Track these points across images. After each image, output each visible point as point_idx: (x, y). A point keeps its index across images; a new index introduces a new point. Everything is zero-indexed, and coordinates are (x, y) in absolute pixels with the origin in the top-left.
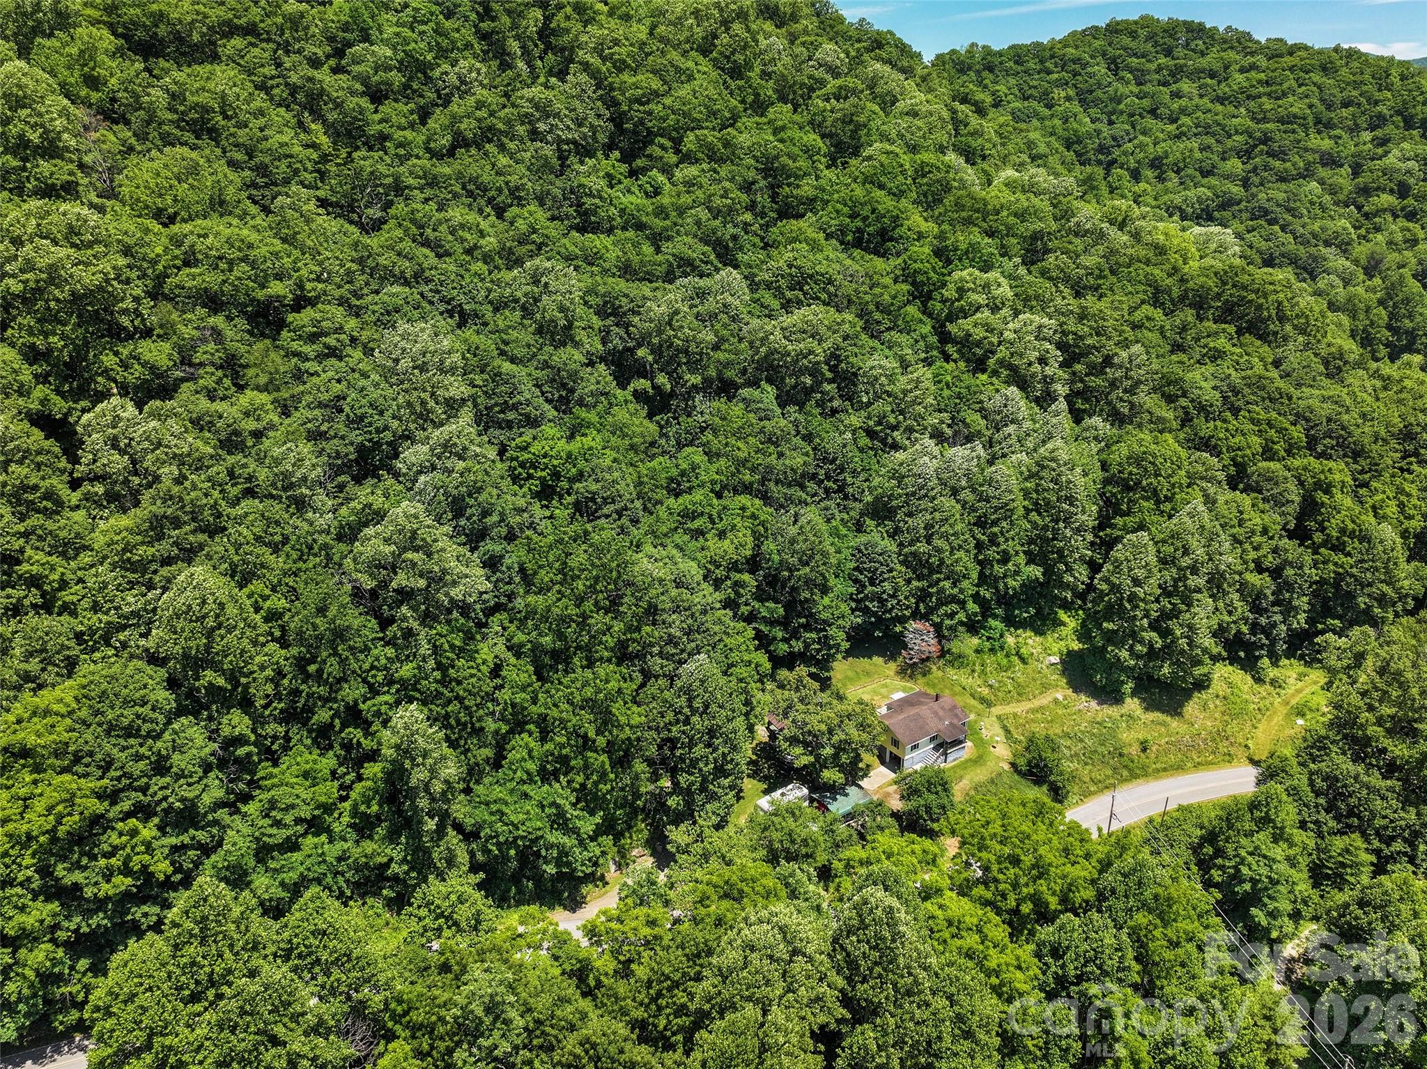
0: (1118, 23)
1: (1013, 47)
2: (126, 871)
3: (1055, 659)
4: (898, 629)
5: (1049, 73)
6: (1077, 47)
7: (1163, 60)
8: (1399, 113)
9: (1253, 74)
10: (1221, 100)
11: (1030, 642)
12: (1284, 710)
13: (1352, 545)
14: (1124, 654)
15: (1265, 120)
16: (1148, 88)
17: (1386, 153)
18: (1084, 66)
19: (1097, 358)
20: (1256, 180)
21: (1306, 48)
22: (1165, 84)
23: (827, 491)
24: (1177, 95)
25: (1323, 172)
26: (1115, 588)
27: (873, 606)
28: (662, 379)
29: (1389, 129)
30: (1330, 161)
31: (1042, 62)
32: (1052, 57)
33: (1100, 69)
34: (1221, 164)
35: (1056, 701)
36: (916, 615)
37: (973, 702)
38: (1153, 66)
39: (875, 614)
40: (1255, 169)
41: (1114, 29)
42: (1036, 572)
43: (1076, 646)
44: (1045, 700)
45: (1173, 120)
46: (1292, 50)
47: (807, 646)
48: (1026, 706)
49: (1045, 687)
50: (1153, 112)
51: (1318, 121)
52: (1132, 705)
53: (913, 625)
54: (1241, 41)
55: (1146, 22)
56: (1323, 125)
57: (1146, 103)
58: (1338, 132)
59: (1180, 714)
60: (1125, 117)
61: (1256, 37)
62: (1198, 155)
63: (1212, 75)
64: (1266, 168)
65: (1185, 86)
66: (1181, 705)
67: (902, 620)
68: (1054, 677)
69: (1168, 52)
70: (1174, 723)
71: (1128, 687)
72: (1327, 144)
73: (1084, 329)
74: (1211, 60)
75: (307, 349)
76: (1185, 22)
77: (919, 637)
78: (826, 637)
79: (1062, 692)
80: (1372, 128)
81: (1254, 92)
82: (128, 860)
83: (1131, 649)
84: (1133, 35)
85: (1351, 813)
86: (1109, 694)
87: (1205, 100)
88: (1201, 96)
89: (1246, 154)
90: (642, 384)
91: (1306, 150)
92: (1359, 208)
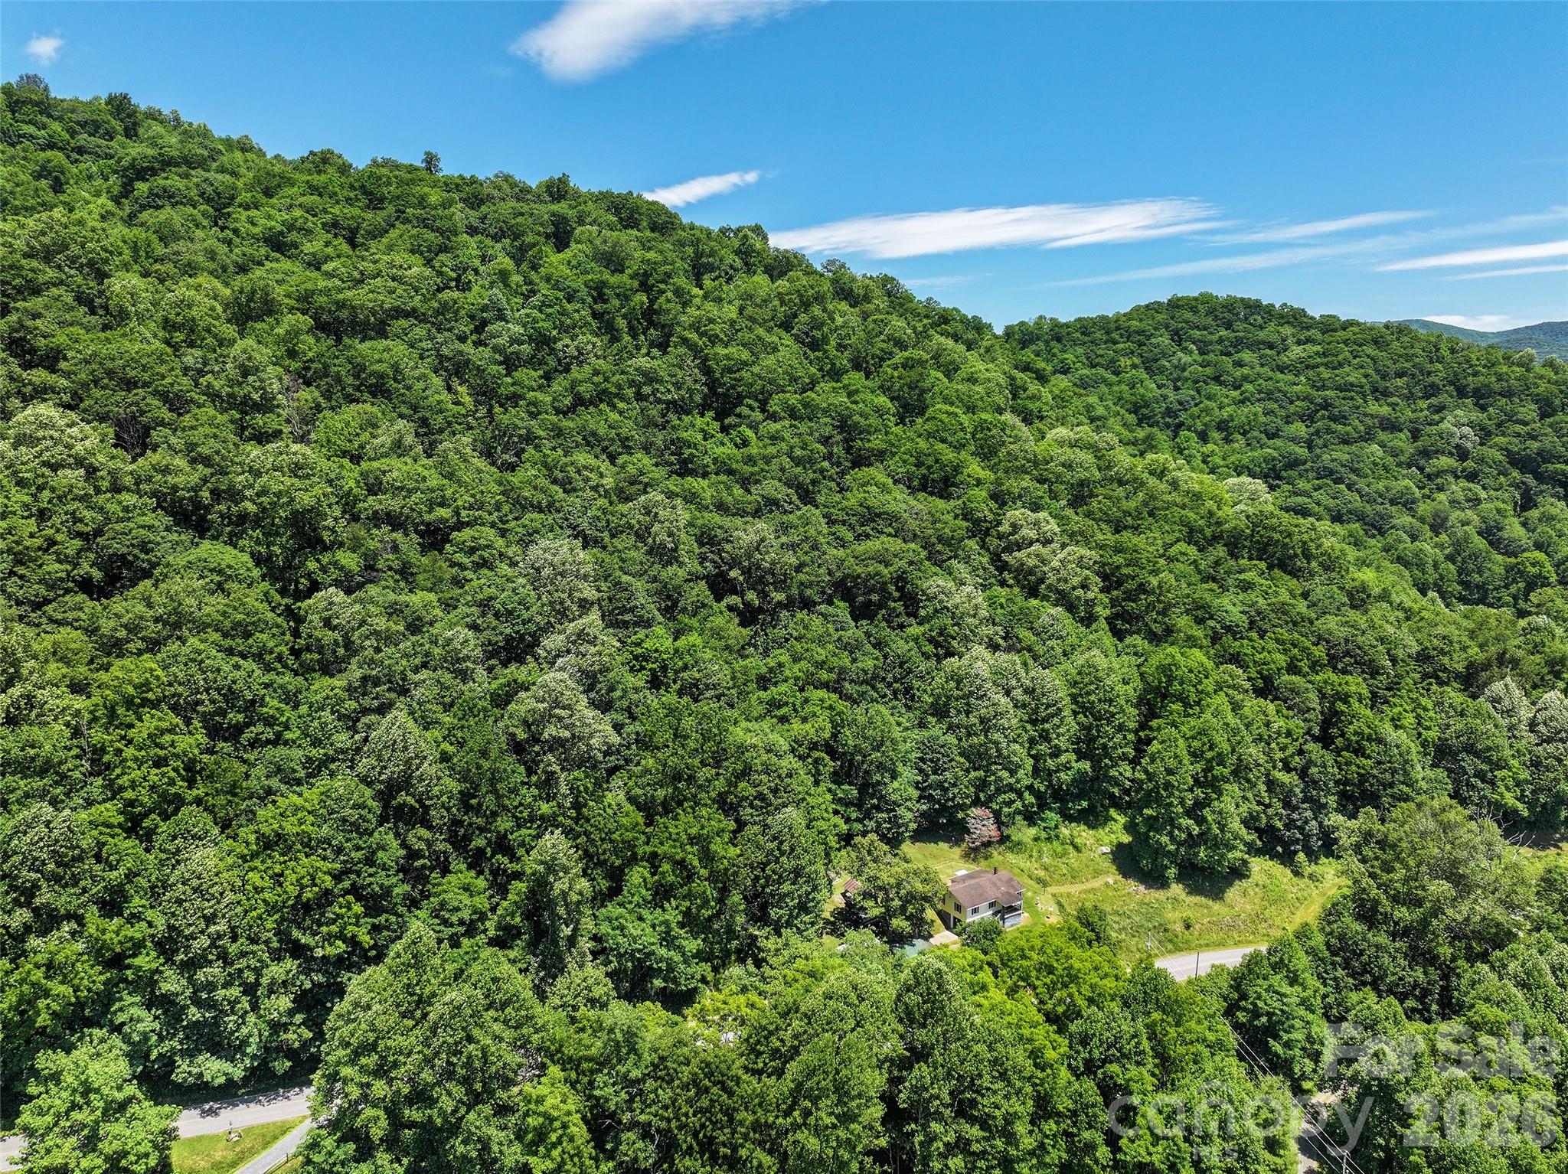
0: (1179, 299)
1: (1079, 320)
2: (341, 936)
3: (1107, 849)
4: (960, 815)
5: (1115, 343)
6: (1141, 320)
7: (1224, 333)
8: (1451, 383)
9: (1308, 347)
10: (1281, 369)
11: (1083, 834)
13: (1372, 748)
14: (1165, 839)
15: (1324, 388)
16: (1211, 357)
17: (1442, 419)
18: (1148, 338)
19: (1131, 585)
20: (1320, 442)
21: (1358, 324)
22: (1228, 354)
23: (895, 693)
24: (1239, 364)
25: (1382, 436)
26: (1150, 776)
27: (936, 793)
28: (751, 596)
29: (1442, 398)
30: (1392, 427)
31: (1108, 333)
32: (1117, 329)
33: (1164, 340)
34: (1286, 428)
35: (1107, 884)
36: (977, 802)
37: (1030, 882)
38: (1215, 337)
39: (938, 802)
40: (1317, 433)
41: (1175, 304)
42: (1086, 766)
43: (1126, 839)
44: (1097, 883)
45: (1237, 387)
46: (1347, 325)
47: (879, 824)
48: (1078, 887)
49: (1097, 873)
50: (1217, 379)
51: (1375, 390)
52: (1177, 889)
53: (975, 811)
54: (1295, 318)
55: (1205, 299)
56: (1381, 394)
57: (1209, 371)
58: (1394, 399)
59: (1222, 899)
60: (1189, 383)
61: (1310, 313)
62: (1262, 419)
63: (1271, 346)
64: (1328, 431)
65: (1247, 356)
66: (1223, 892)
67: (963, 807)
68: (1107, 865)
69: (1229, 326)
70: (1216, 906)
71: (1172, 872)
72: (1385, 410)
73: (1119, 559)
74: (1269, 333)
75: (466, 560)
76: (1242, 300)
77: (981, 823)
78: (895, 816)
79: (1112, 877)
80: (1427, 397)
81: (1312, 362)
82: (343, 928)
83: (1171, 834)
84: (1194, 310)
85: (1365, 972)
86: (1155, 879)
87: (1266, 369)
88: (1262, 365)
89: (1308, 418)
90: (734, 600)
91: (1366, 415)
92: (1421, 469)
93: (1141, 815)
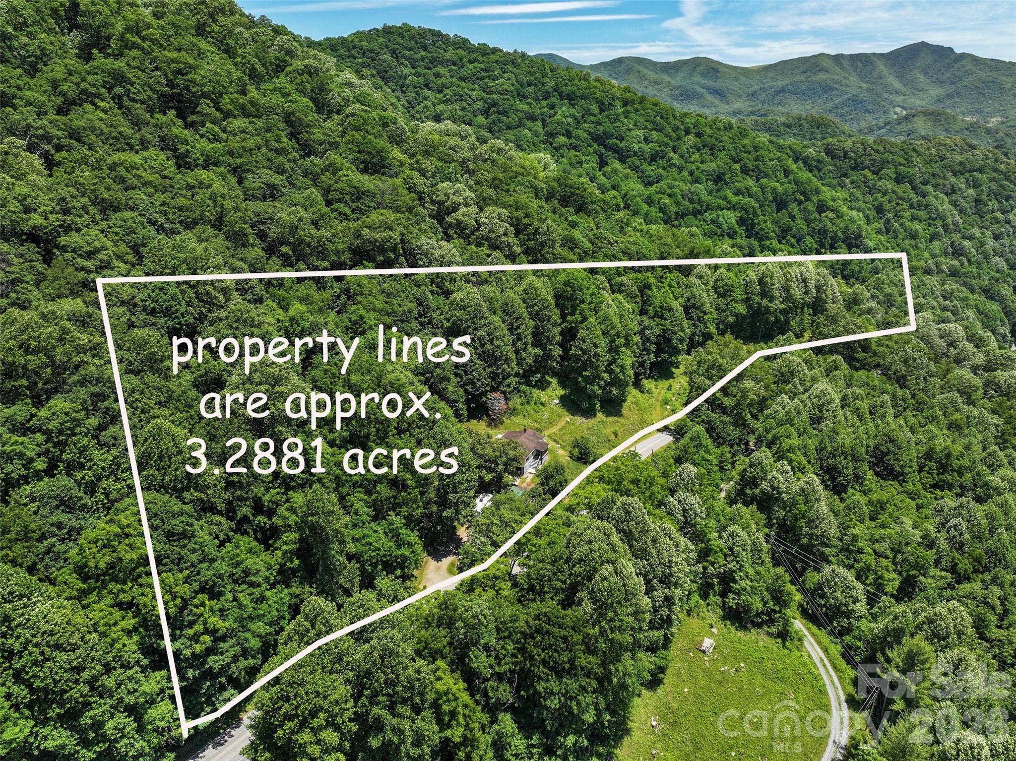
0: (390, 28)
1: (326, 39)
2: (206, 631)
3: (557, 401)
4: (484, 399)
5: (355, 58)
6: (368, 42)
7: (423, 53)
8: (555, 90)
9: (476, 64)
10: (463, 79)
11: (542, 395)
12: (658, 404)
14: (596, 388)
15: (491, 93)
16: (419, 70)
17: (556, 113)
18: (377, 54)
20: (496, 128)
21: (501, 51)
22: (429, 68)
24: (437, 75)
25: (529, 124)
26: (585, 352)
27: (470, 388)
29: (554, 100)
30: (533, 118)
31: (348, 50)
32: (354, 47)
33: (387, 57)
34: (474, 119)
35: (567, 422)
36: (494, 389)
38: (419, 56)
39: (471, 393)
40: (494, 122)
41: (388, 31)
43: (562, 392)
44: (562, 424)
45: (440, 92)
46: (495, 51)
48: (556, 428)
49: (560, 416)
50: (427, 86)
51: (519, 95)
52: (600, 416)
53: (494, 395)
54: (462, 44)
55: (406, 28)
56: (522, 97)
57: (421, 79)
58: (529, 100)
59: (621, 415)
60: (411, 89)
61: (472, 42)
62: (460, 113)
63: (454, 64)
64: (500, 121)
65: (442, 70)
66: (619, 411)
67: (484, 394)
68: (561, 411)
69: (425, 48)
70: (618, 421)
71: (598, 407)
72: (526, 108)
74: (450, 54)
75: (88, 264)
76: (430, 30)
77: (496, 401)
79: (568, 417)
80: (545, 99)
81: (479, 75)
82: (205, 623)
83: (598, 384)
84: (401, 35)
85: (719, 437)
86: (589, 413)
87: (454, 80)
88: (452, 77)
89: (486, 113)
91: (517, 110)
92: (551, 144)
93: (582, 376)
